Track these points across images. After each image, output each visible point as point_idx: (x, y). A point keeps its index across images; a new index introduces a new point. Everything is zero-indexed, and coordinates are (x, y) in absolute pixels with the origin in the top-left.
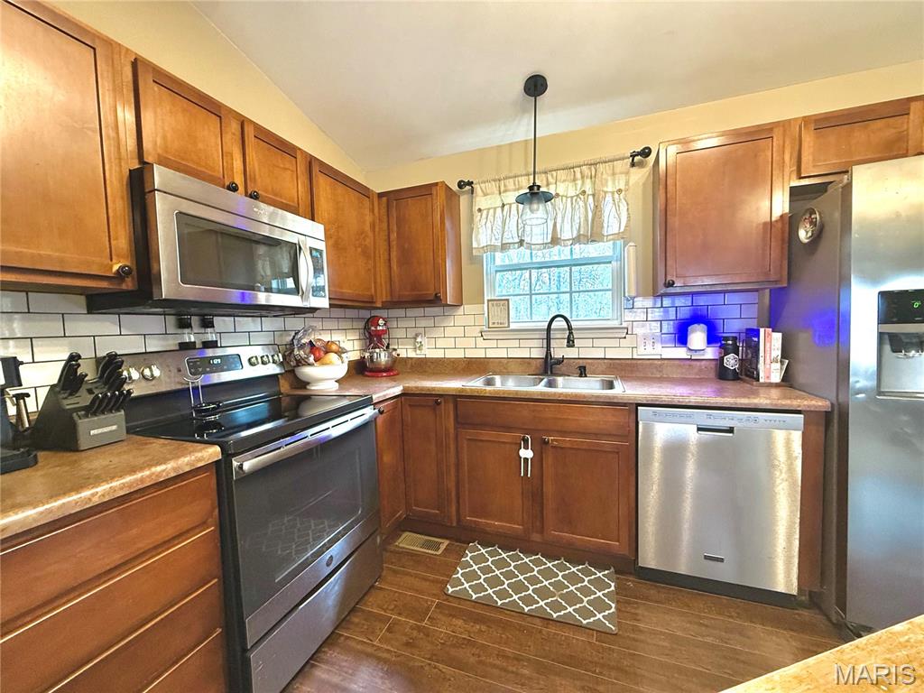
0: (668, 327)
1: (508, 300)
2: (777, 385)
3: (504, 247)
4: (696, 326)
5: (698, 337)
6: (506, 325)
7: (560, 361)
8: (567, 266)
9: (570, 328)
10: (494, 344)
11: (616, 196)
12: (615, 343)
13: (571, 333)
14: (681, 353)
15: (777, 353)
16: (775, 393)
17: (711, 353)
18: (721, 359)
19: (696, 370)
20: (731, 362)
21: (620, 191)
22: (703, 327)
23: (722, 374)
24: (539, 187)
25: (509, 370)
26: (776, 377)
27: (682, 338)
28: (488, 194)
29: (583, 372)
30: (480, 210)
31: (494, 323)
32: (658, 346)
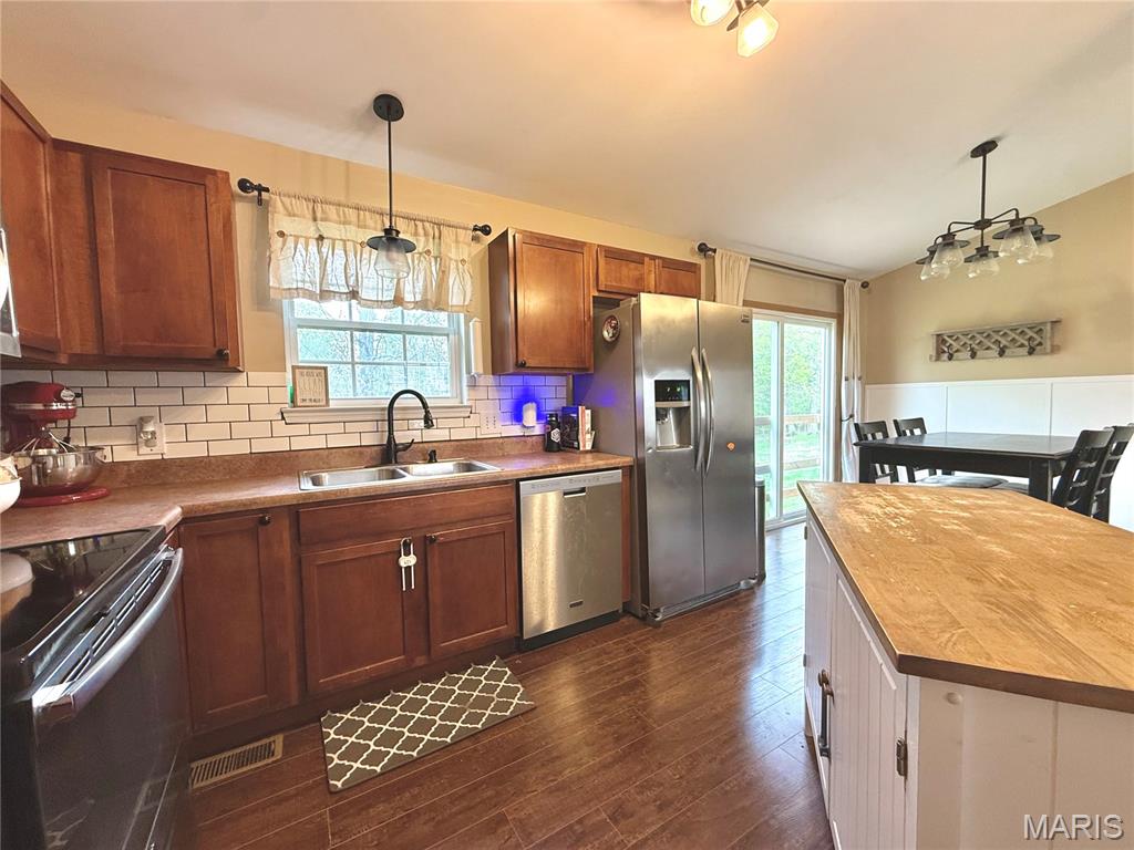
0: (508, 405)
1: (325, 369)
3: (324, 295)
4: (530, 405)
5: (530, 414)
6: (324, 403)
7: (407, 447)
8: (399, 332)
9: (425, 405)
10: (304, 429)
11: (460, 265)
12: (460, 422)
13: (427, 412)
14: (516, 430)
15: (588, 426)
16: (589, 456)
17: (538, 430)
18: (549, 434)
19: (529, 446)
20: (556, 435)
21: (463, 261)
22: (534, 405)
23: (549, 447)
24: (398, 232)
25: (333, 464)
26: (589, 447)
27: (518, 417)
28: (294, 215)
29: (432, 458)
30: (281, 234)
31: (304, 400)
32: (499, 425)
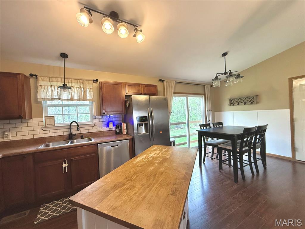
0: (105, 123)
2: (125, 134)
6: (53, 125)
7: (75, 135)
8: (76, 106)
12: (91, 128)
13: (78, 127)
14: (107, 129)
15: (125, 128)
16: (125, 136)
18: (116, 130)
19: (111, 133)
20: (118, 130)
21: (91, 88)
22: (112, 123)
27: (108, 126)
28: (44, 81)
29: (82, 137)
31: (48, 125)
32: (102, 128)
